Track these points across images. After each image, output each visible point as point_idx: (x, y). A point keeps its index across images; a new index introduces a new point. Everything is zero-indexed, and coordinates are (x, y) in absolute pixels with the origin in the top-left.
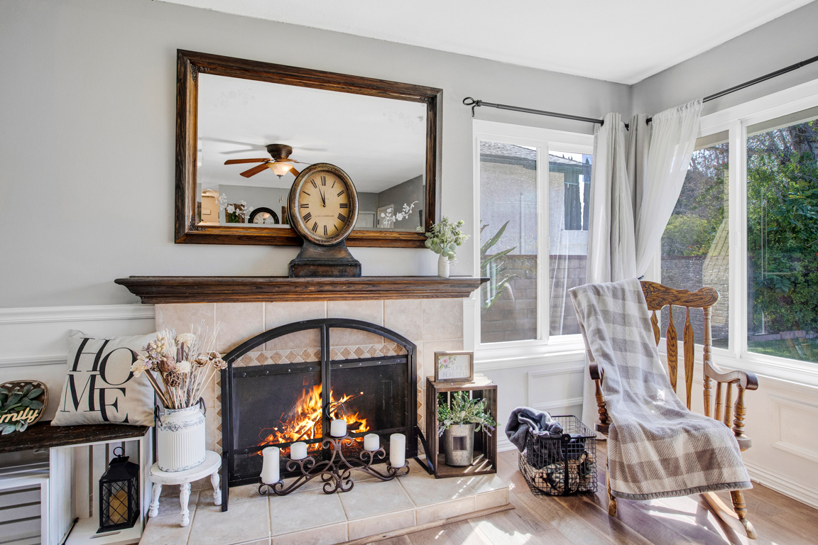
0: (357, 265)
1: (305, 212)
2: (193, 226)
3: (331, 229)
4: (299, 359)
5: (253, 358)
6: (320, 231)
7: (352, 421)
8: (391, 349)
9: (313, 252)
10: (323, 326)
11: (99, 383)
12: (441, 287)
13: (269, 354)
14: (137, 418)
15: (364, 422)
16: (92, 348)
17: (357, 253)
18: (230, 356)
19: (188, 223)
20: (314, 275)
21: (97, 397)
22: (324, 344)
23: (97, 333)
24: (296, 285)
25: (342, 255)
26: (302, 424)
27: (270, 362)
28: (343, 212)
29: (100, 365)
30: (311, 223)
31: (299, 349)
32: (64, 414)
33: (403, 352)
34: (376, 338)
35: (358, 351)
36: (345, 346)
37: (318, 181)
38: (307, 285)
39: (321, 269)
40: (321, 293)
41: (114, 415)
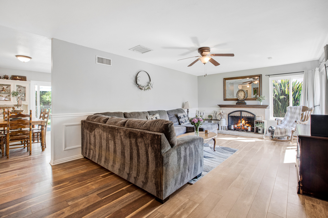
0: (245, 103)
1: (239, 96)
2: (226, 99)
3: (242, 98)
4: (238, 116)
5: (232, 115)
6: (241, 98)
7: (248, 125)
8: (252, 116)
9: (239, 101)
10: (241, 111)
11: (216, 115)
12: (260, 106)
13: (234, 114)
14: (219, 119)
15: (250, 126)
16: (216, 112)
17: (246, 101)
18: (229, 114)
19: (225, 98)
20: (239, 104)
21: (216, 117)
22: (241, 114)
23: (216, 110)
24: (237, 106)
25: (243, 102)
26: (239, 124)
27: (234, 115)
28: (244, 96)
29: (216, 114)
30: (239, 98)
31: (237, 114)
32: (213, 118)
33: (254, 116)
34: (249, 114)
35: (246, 115)
36: (244, 114)
37: (241, 92)
38: (238, 106)
39: (240, 104)
40: (240, 107)
41: (217, 119)
